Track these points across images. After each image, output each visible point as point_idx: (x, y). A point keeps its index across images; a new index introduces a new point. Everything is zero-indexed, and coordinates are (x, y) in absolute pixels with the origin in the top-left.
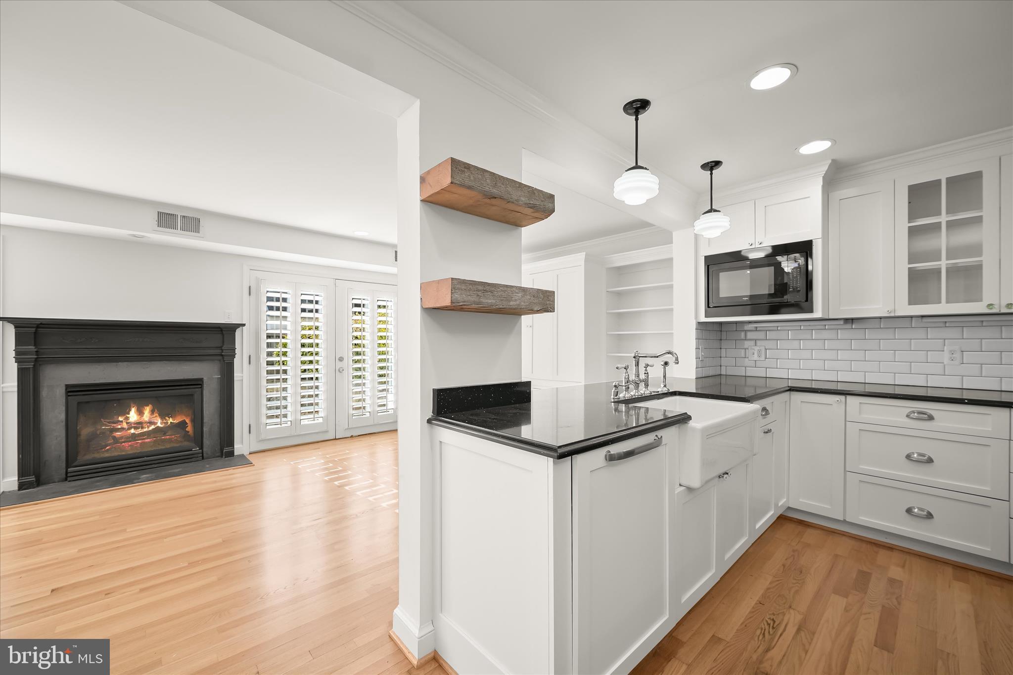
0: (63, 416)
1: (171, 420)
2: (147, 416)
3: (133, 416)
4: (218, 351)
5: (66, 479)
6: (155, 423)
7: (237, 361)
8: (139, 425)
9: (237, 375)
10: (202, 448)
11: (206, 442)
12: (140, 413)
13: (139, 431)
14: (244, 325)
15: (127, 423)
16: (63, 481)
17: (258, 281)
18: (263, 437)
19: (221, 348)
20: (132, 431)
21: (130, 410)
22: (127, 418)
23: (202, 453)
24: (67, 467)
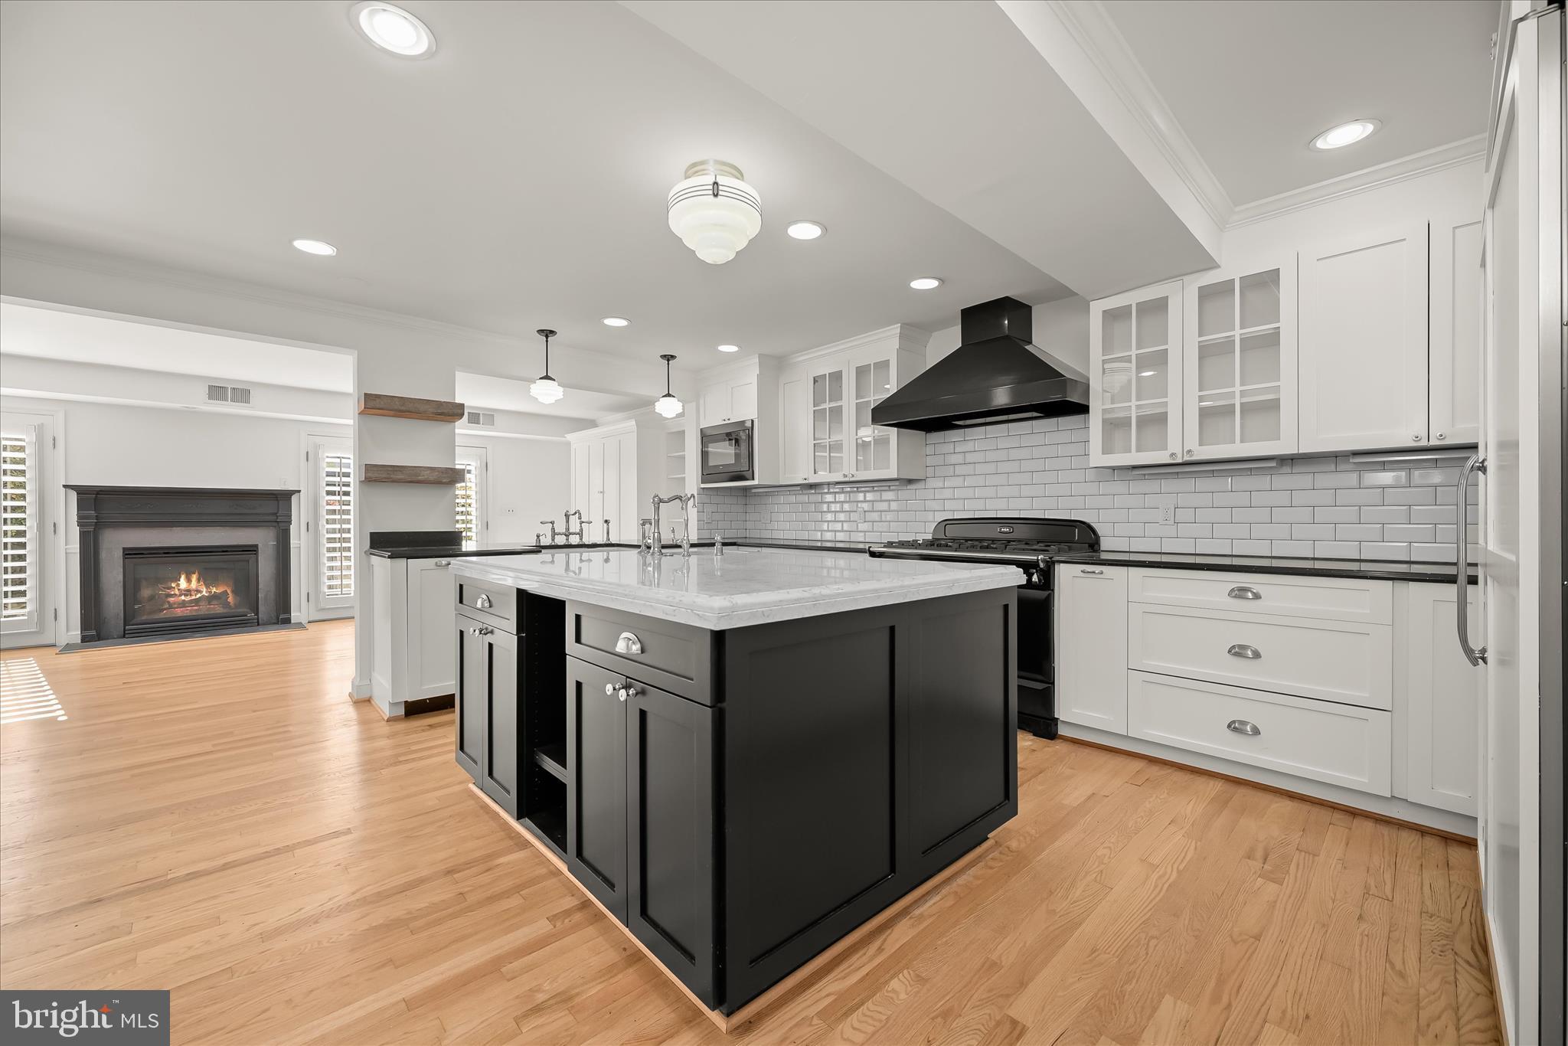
0: (121, 577)
1: (214, 590)
2: (194, 584)
3: (183, 583)
4: (273, 518)
5: (124, 637)
6: (200, 592)
7: (293, 528)
8: (188, 592)
9: (293, 542)
10: (257, 614)
11: (262, 608)
12: (189, 580)
13: (188, 598)
14: (299, 491)
15: (179, 590)
16: (121, 638)
17: (317, 447)
18: (323, 605)
19: (275, 514)
20: (183, 598)
21: (180, 577)
22: (178, 585)
23: (258, 619)
24: (125, 625)
